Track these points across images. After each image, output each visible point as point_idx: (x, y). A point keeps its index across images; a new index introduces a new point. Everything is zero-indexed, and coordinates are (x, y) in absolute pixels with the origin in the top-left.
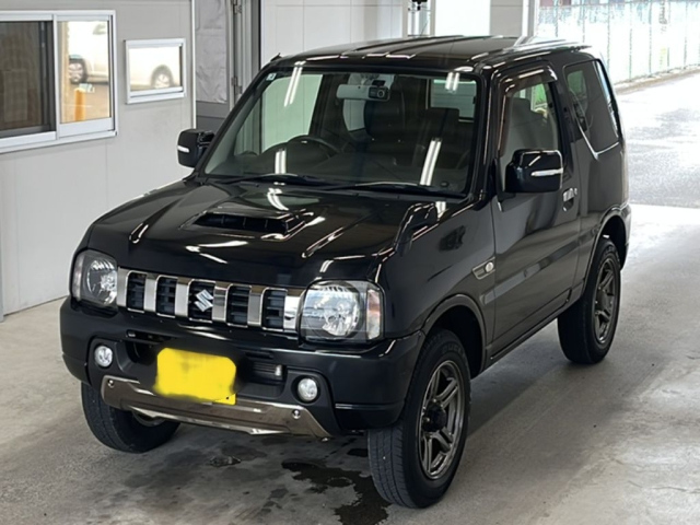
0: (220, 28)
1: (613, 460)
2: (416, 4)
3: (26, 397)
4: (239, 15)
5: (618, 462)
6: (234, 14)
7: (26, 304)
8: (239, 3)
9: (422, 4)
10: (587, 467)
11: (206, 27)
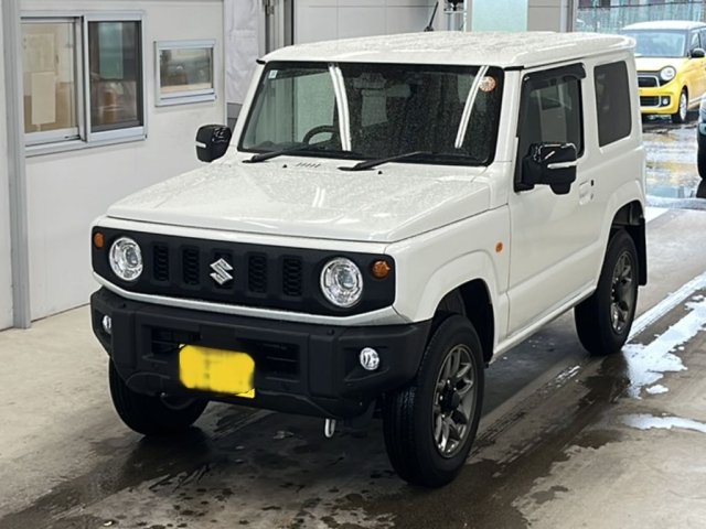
0: (252, 29)
1: (653, 468)
2: (452, 5)
3: (54, 404)
4: (271, 16)
5: (659, 471)
6: (267, 16)
7: (53, 310)
8: (272, 4)
9: (458, 5)
10: (626, 477)
11: (238, 29)
